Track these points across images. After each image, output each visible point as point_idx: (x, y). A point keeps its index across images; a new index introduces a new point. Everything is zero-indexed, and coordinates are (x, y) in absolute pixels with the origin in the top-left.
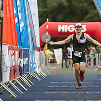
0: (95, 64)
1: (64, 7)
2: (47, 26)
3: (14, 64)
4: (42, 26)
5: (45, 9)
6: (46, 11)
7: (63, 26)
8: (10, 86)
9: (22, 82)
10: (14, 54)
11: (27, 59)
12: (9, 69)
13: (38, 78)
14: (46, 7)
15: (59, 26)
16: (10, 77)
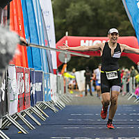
0: (128, 90)
1: (88, 17)
2: (66, 41)
3: (23, 91)
4: (59, 42)
5: (64, 20)
6: (65, 23)
7: (87, 41)
8: (18, 120)
9: (34, 114)
10: (23, 78)
11: (40, 84)
12: (17, 97)
13: (54, 109)
14: (65, 18)
15: (82, 42)
16: (19, 107)
